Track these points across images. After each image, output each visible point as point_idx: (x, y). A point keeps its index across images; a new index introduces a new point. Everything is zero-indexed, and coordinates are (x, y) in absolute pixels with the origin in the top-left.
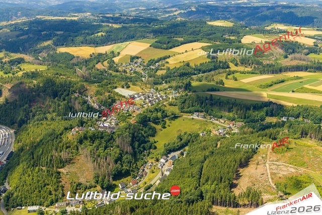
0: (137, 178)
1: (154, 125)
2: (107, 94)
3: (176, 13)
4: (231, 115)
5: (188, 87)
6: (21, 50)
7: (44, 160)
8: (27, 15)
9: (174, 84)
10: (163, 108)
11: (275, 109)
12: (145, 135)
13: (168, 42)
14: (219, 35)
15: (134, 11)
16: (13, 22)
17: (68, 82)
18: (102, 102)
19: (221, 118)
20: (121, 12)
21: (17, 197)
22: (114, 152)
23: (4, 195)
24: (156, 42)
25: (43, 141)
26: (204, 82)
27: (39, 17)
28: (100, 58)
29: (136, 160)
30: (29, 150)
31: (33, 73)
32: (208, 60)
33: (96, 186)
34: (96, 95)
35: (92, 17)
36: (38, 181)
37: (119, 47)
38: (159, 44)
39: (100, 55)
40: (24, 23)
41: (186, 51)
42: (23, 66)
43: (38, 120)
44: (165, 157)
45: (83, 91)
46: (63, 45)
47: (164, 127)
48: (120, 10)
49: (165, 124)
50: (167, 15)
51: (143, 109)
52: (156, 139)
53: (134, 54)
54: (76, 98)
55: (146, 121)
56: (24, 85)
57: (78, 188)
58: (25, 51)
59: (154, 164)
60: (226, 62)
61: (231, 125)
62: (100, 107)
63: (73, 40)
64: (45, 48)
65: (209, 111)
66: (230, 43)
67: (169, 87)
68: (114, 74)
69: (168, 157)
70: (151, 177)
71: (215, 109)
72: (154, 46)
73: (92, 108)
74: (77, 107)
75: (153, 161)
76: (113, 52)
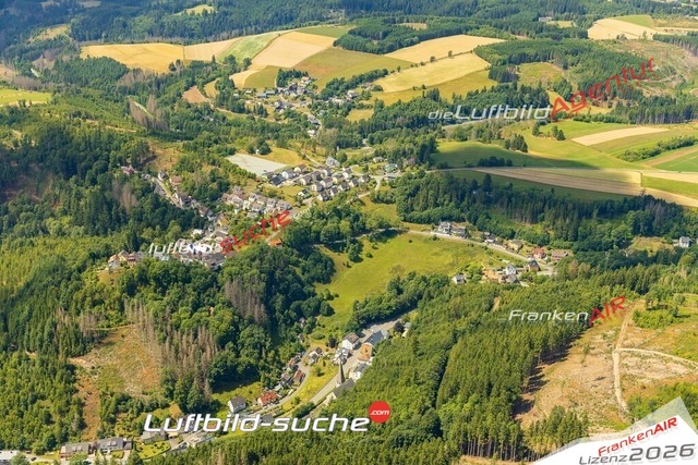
0: (277, 388)
1: (327, 252)
2: (207, 169)
4: (539, 229)
5: (427, 154)
7: (34, 333)
9: (391, 145)
10: (355, 208)
11: (659, 216)
12: (303, 278)
13: (385, 34)
17: (105, 136)
18: (193, 188)
19: (512, 237)
22: (218, 318)
24: (350, 32)
25: (33, 287)
26: (472, 144)
28: (195, 74)
29: (277, 342)
31: (13, 111)
32: (492, 85)
33: (168, 406)
34: (179, 170)
36: (18, 387)
37: (249, 46)
38: (361, 40)
39: (197, 66)
41: (433, 59)
43: (22, 234)
44: (353, 335)
45: (144, 159)
46: (97, 37)
47: (357, 260)
49: (360, 250)
51: (305, 211)
52: (332, 289)
53: (288, 64)
54: (125, 179)
57: (121, 407)
59: (325, 353)
62: (187, 203)
63: (125, 25)
64: (49, 45)
65: (481, 219)
67: (377, 155)
68: (232, 116)
69: (361, 336)
70: (314, 386)
71: (498, 213)
72: (346, 44)
73: (166, 204)
74: (128, 201)
75: (322, 344)
76: (232, 59)
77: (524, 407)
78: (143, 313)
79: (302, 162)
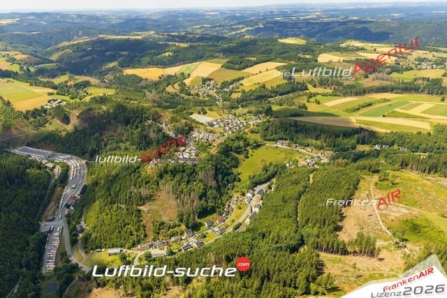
0: (224, 215)
1: (236, 155)
2: (184, 121)
3: (243, 30)
4: (319, 143)
5: (269, 112)
6: (85, 71)
7: (122, 197)
8: (88, 35)
9: (253, 109)
10: (244, 136)
11: (367, 136)
12: (228, 166)
13: (241, 63)
14: (293, 53)
15: (199, 29)
16: (75, 43)
17: (140, 108)
18: (178, 129)
19: (308, 146)
20: (185, 30)
21: (96, 238)
22: (198, 187)
23: (81, 235)
24: (227, 62)
25: (120, 176)
26: (284, 107)
27: (101, 36)
28: (169, 80)
29: (221, 195)
30: (104, 184)
31: (101, 98)
32: (285, 81)
33: (180, 225)
34: (171, 123)
35: (156, 36)
36: (118, 221)
37: (188, 68)
38: (232, 65)
39: (170, 77)
40: (87, 43)
41: (260, 72)
42: (90, 90)
43: (111, 150)
44: (251, 191)
45: (156, 118)
46: (129, 66)
47: (247, 157)
48: (183, 27)
49: (248, 153)
50: (234, 33)
51: (224, 138)
52: (239, 170)
53: (205, 75)
54: (150, 126)
55: (227, 151)
56: (93, 111)
57: (161, 227)
58: (89, 73)
59: (240, 199)
60: (304, 84)
61: (319, 154)
62: (176, 135)
63: (139, 61)
64: (110, 70)
65: (295, 139)
66: (306, 62)
67: (248, 112)
68: (186, 97)
69: (254, 190)
70: (239, 214)
71: (300, 136)
72: (226, 67)
73: (168, 136)
74: (152, 135)
75: (238, 194)
76: (183, 74)
77: (339, 229)
78: (167, 186)
79: (220, 117)
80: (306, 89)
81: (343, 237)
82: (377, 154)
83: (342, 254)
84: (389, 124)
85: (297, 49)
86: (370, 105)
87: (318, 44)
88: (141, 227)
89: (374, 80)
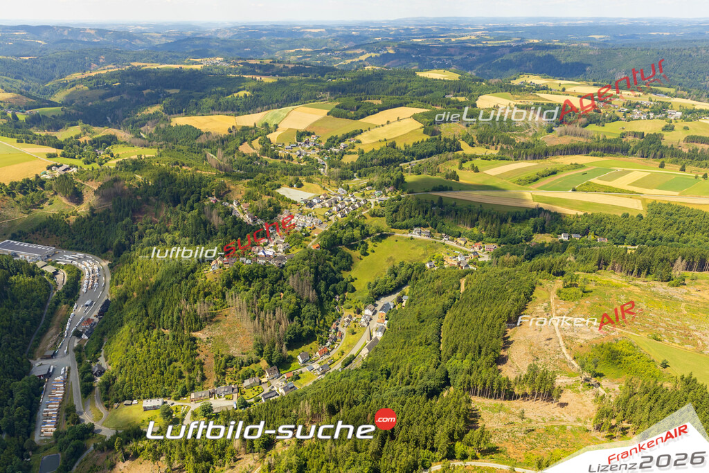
0: (328, 344)
1: (348, 251)
2: (266, 198)
3: (363, 58)
4: (476, 231)
5: (399, 184)
6: (109, 120)
7: (166, 317)
8: (115, 62)
9: (376, 179)
10: (361, 221)
11: (548, 220)
12: (335, 268)
13: (358, 108)
14: (439, 94)
15: (293, 54)
16: (93, 74)
17: (197, 178)
18: (258, 211)
19: (459, 236)
20: (271, 56)
21: (123, 383)
22: (287, 301)
23: (99, 379)
24: (337, 107)
25: (162, 284)
26: (423, 176)
27: (136, 64)
28: (245, 134)
29: (324, 312)
30: (138, 298)
31: (134, 162)
32: (426, 137)
33: (259, 361)
34: (247, 200)
35: (225, 65)
36: (159, 355)
37: (275, 116)
38: (343, 111)
39: (245, 129)
40: (112, 76)
41: (388, 122)
42: (116, 150)
44: (371, 306)
45: (223, 193)
46: (180, 112)
47: (366, 254)
48: (269, 52)
49: (367, 248)
50: (349, 61)
51: (330, 224)
52: (353, 274)
53: (302, 127)
54: (212, 206)
55: (334, 244)
56: (121, 183)
57: (228, 364)
58: (116, 123)
59: (354, 319)
60: (455, 140)
61: (477, 249)
62: (255, 221)
63: (196, 104)
64: (150, 117)
65: (439, 225)
66: (458, 108)
67: (368, 185)
68: (271, 161)
69: (376, 305)
70: (351, 341)
71: (448, 221)
72: (335, 114)
73: (241, 222)
74: (216, 220)
75: (351, 312)
76: (266, 125)
77: (501, 360)
78: (238, 300)
79: (324, 192)
80: (459, 149)
81: (508, 372)
82: (563, 247)
83: (505, 399)
84: (582, 202)
85: (446, 87)
86: (554, 173)
87: (477, 80)
88: (195, 363)
89: (561, 135)
